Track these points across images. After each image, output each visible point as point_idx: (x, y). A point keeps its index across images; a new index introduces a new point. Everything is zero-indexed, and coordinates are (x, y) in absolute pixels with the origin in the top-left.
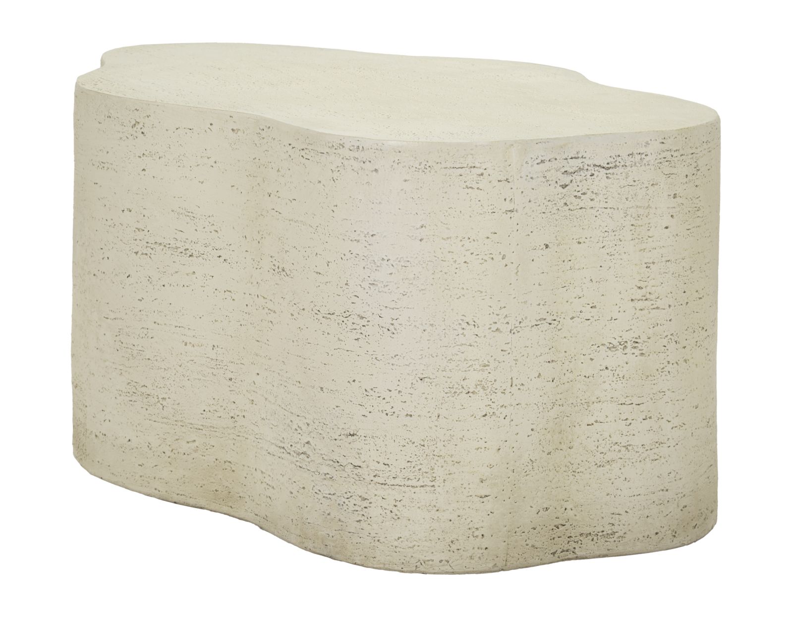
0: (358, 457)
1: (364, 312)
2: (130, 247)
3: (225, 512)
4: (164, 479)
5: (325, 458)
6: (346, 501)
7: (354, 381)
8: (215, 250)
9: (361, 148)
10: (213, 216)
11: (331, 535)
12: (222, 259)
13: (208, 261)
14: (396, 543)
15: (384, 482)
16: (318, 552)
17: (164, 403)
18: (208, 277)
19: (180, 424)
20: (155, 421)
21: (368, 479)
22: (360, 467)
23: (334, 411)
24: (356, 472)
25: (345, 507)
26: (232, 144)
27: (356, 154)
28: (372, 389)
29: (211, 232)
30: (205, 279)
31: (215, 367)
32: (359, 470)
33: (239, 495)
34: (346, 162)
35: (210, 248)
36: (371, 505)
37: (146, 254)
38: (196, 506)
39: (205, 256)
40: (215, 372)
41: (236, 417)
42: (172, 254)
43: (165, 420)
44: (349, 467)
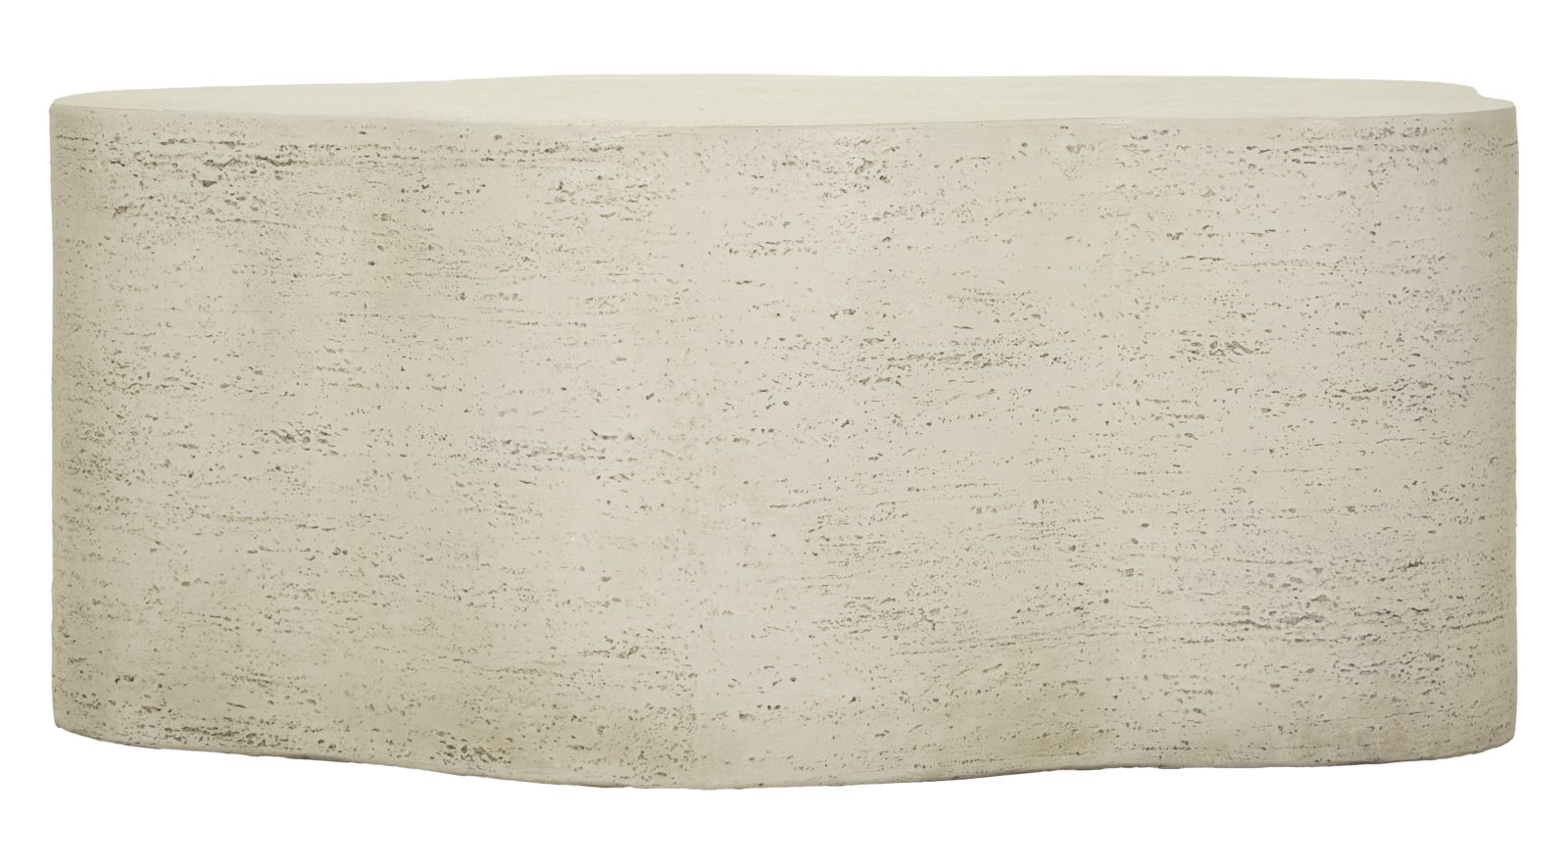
0: (1423, 597)
1: (1429, 376)
2: (849, 374)
3: (1066, 764)
4: (935, 745)
5: (1362, 612)
6: (1406, 668)
7: (1415, 483)
8: (1034, 346)
9: (1422, 131)
10: (1029, 292)
11: (1377, 726)
12: (1049, 359)
13: (1020, 366)
14: (1472, 712)
15: (1458, 625)
16: (1347, 760)
17: (936, 618)
18: (1022, 392)
19: (968, 644)
20: (915, 653)
21: (1438, 625)
22: (1427, 610)
23: (1379, 537)
24: (1420, 620)
25: (1404, 677)
26: (1069, 170)
27: (1415, 141)
28: (1441, 490)
29: (1025, 319)
30: (1015, 397)
31: (1040, 536)
32: (1426, 615)
33: (1097, 730)
34: (1397, 156)
35: (1026, 345)
36: (1443, 663)
37: (888, 379)
38: (1003, 771)
39: (1015, 361)
40: (1037, 544)
41: (1086, 606)
42: (947, 369)
43: (937, 646)
44: (1409, 615)
